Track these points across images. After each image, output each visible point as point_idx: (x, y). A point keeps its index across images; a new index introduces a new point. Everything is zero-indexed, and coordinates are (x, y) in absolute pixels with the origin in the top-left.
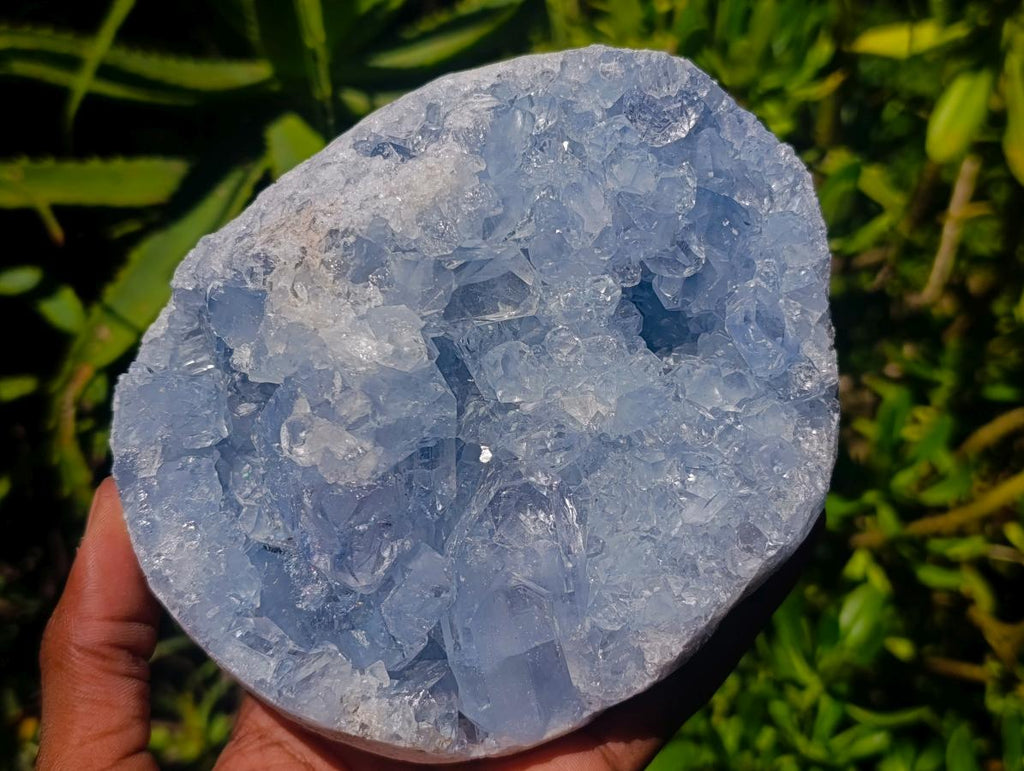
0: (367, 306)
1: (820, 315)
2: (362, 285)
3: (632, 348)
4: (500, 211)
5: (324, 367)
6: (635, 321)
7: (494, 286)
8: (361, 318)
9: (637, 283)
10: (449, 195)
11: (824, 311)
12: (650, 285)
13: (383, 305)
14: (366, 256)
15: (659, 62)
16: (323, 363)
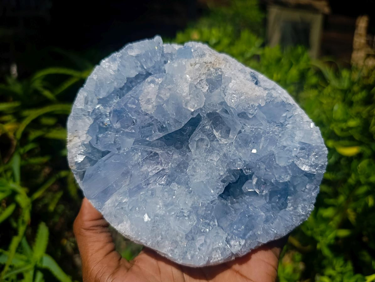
0: (200, 88)
1: (261, 241)
2: (207, 83)
3: (223, 181)
4: (250, 117)
5: (175, 81)
6: (233, 179)
7: (224, 125)
8: (196, 87)
9: (246, 174)
10: (248, 97)
11: (263, 242)
12: (247, 180)
13: (203, 92)
14: (217, 81)
15: (323, 151)
16: (176, 80)
